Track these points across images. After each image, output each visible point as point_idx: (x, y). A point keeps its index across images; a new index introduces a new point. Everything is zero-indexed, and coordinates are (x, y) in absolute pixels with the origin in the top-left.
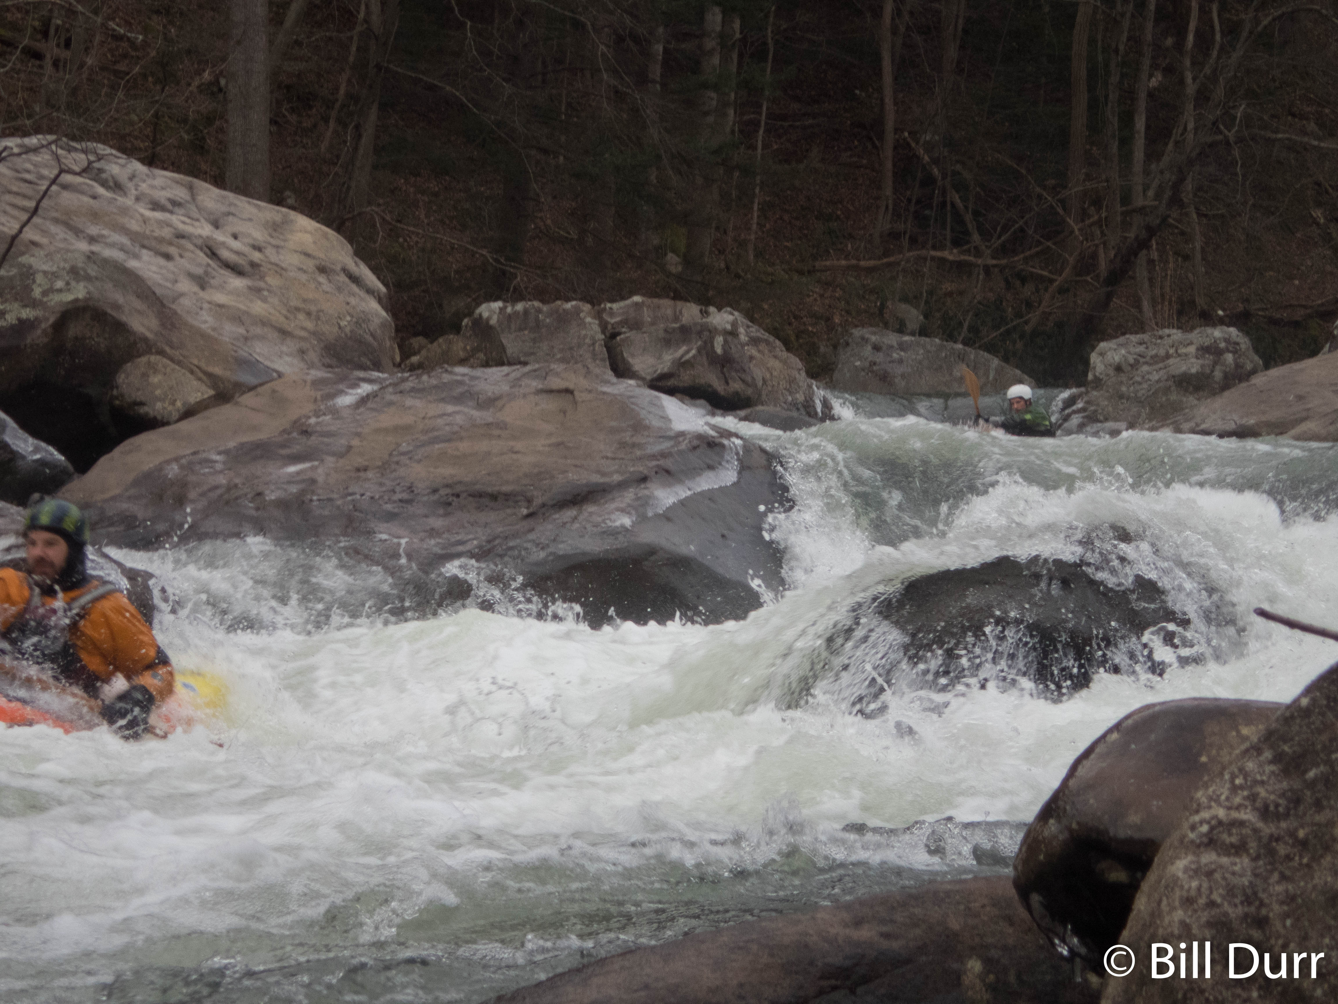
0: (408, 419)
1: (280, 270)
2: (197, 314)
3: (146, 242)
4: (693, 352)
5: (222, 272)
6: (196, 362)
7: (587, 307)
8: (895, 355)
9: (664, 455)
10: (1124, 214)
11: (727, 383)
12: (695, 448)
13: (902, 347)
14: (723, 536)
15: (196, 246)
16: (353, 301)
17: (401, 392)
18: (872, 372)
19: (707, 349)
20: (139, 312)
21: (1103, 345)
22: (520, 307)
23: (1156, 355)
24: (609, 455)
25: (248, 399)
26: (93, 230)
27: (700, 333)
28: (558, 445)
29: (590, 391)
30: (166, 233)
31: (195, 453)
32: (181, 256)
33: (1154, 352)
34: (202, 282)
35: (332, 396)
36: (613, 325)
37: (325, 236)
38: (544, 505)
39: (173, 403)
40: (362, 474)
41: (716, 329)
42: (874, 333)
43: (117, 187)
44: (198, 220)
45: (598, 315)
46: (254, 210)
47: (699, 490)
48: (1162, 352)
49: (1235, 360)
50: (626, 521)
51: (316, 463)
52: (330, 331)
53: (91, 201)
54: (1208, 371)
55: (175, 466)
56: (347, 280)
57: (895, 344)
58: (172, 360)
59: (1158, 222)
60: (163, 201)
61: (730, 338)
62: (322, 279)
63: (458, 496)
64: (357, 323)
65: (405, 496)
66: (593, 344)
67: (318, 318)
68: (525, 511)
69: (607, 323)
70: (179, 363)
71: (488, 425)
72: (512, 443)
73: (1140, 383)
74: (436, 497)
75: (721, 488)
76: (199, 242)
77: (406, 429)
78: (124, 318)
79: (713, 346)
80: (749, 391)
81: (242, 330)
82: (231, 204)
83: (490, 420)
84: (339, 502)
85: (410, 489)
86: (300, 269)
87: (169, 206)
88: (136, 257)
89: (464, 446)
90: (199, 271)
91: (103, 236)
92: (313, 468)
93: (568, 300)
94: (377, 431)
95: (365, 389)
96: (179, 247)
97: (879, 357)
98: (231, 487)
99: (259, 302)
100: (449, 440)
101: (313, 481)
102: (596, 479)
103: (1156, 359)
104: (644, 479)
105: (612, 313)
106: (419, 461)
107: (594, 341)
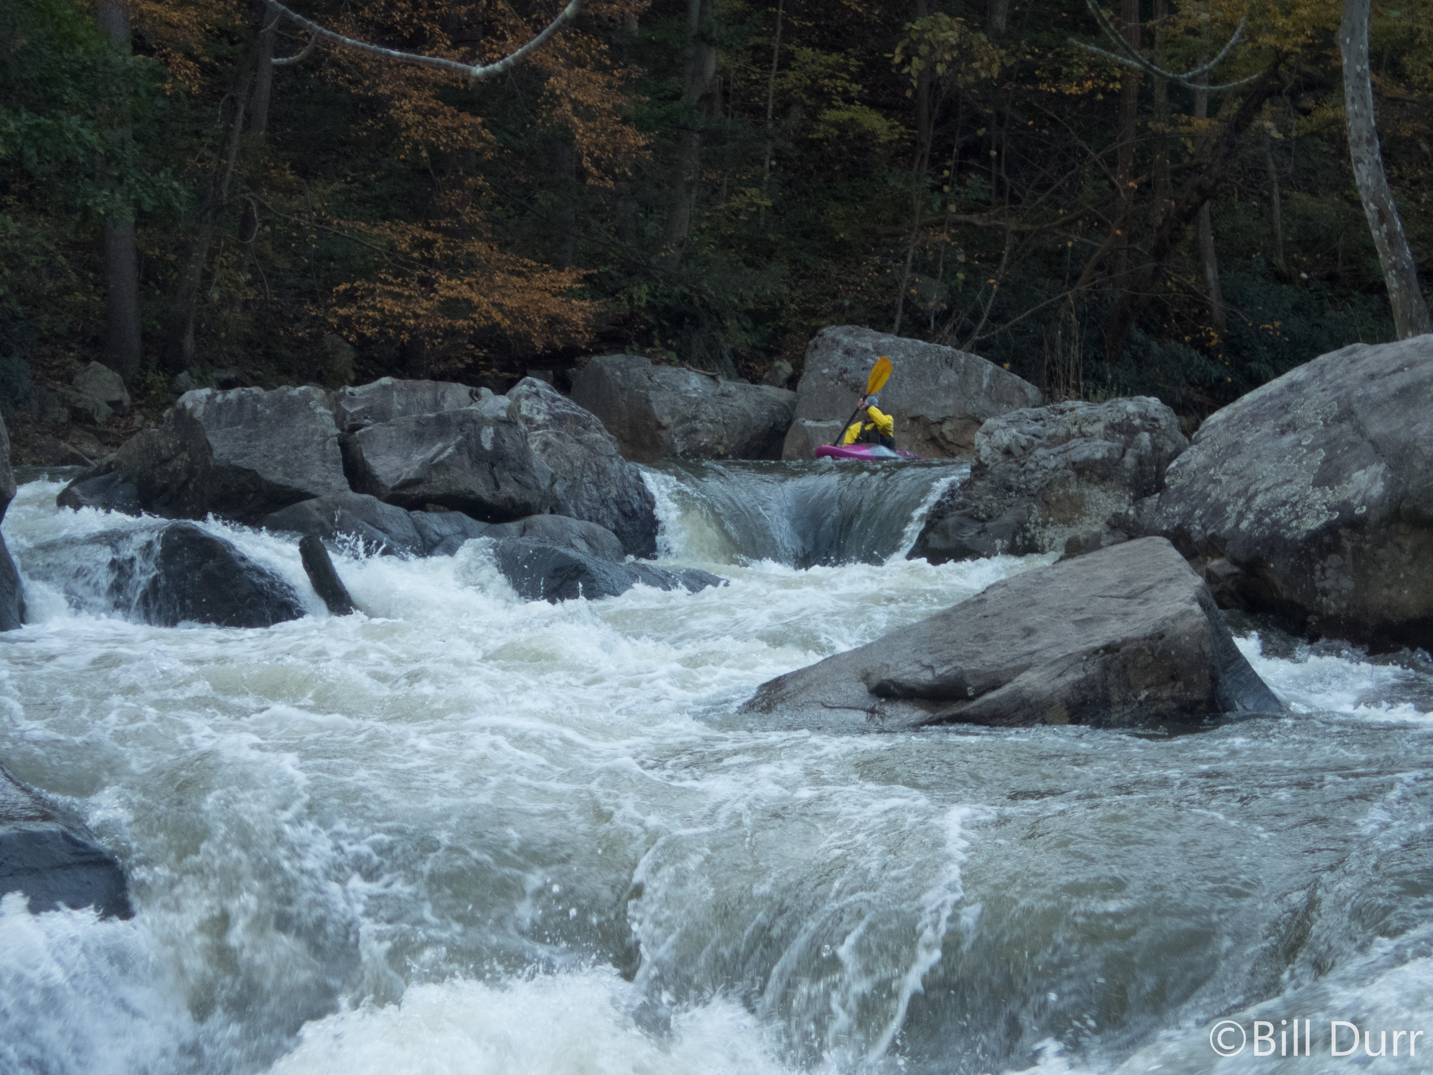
4: (450, 450)
7: (318, 393)
8: (870, 361)
11: (497, 487)
13: (879, 351)
19: (470, 445)
21: (989, 422)
22: (233, 394)
23: (1055, 436)
27: (461, 425)
33: (1051, 432)
36: (352, 415)
41: (483, 418)
45: (334, 404)
48: (1061, 431)
49: (1152, 441)
54: (1117, 455)
57: (870, 347)
61: (502, 429)
66: (325, 441)
69: (346, 412)
73: (1032, 472)
79: (479, 442)
80: (529, 496)
93: (295, 384)
97: (852, 363)
103: (1054, 440)
105: (352, 400)
107: (326, 437)
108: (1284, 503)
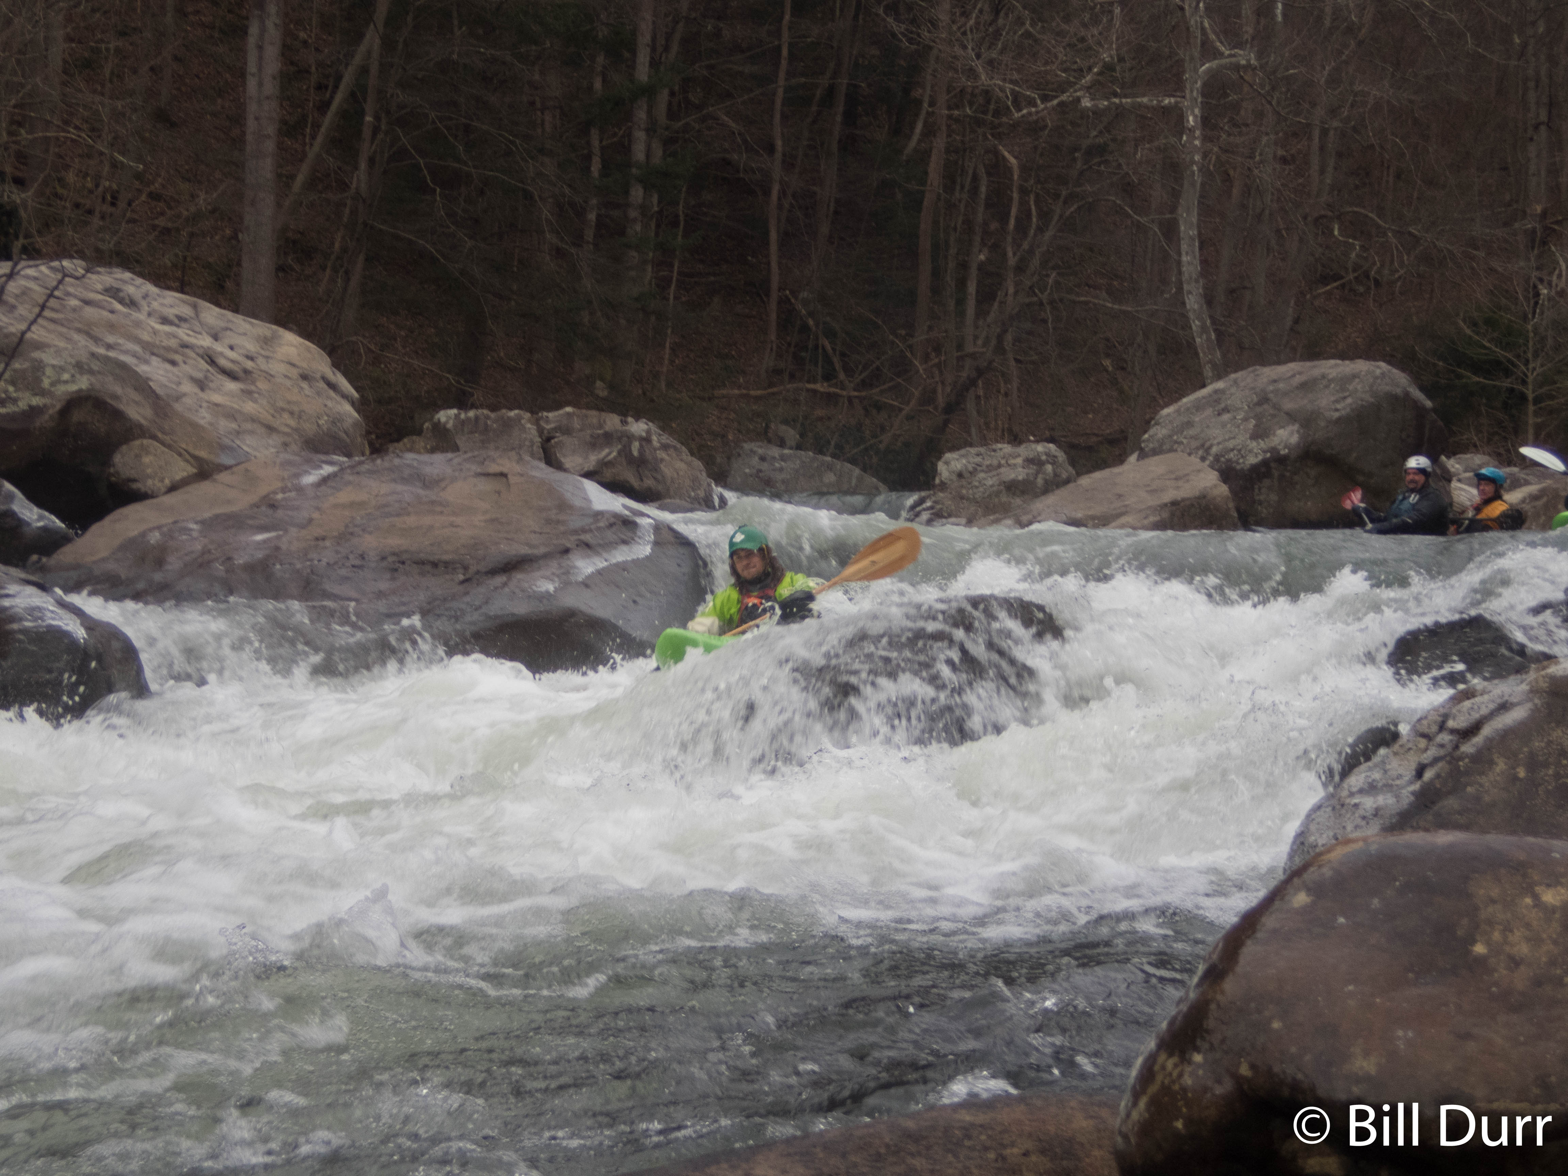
0: (362, 496)
1: (269, 376)
2: (197, 411)
3: (155, 351)
4: (614, 454)
5: (220, 377)
6: (184, 446)
7: (527, 415)
8: (777, 465)
9: (584, 531)
10: (960, 359)
11: (642, 480)
12: (611, 525)
13: (783, 458)
14: (635, 602)
15: (198, 354)
16: (330, 404)
17: (358, 473)
18: (758, 477)
19: (625, 452)
20: (136, 403)
21: (948, 456)
22: (471, 414)
23: (991, 465)
24: (537, 530)
25: (224, 477)
26: (110, 339)
27: (619, 439)
28: (492, 520)
29: (522, 475)
30: (173, 343)
31: (175, 522)
32: (185, 363)
33: (988, 463)
34: (201, 385)
35: (297, 476)
36: (548, 430)
37: (308, 350)
38: (478, 572)
39: (162, 480)
40: (321, 543)
41: (633, 435)
42: (761, 447)
43: (132, 304)
44: (200, 333)
45: (537, 423)
46: (248, 326)
47: (614, 561)
48: (995, 462)
49: (1054, 470)
50: (550, 587)
51: (281, 533)
52: (309, 428)
53: (110, 315)
54: (1032, 479)
55: (157, 534)
56: (325, 386)
57: (777, 456)
58: (163, 443)
59: (985, 364)
60: (172, 317)
61: (644, 443)
62: (305, 385)
63: (403, 563)
64: (333, 422)
65: (358, 562)
66: (532, 446)
67: (300, 417)
68: (461, 577)
69: (543, 429)
70: (169, 447)
71: (433, 502)
72: (452, 519)
73: (977, 487)
74: (385, 564)
75: (633, 561)
76: (201, 351)
77: (361, 504)
78: (122, 407)
79: (630, 450)
80: (660, 488)
81: (234, 426)
82: (229, 321)
83: (434, 498)
84: (299, 566)
85: (362, 557)
86: (286, 376)
87: (177, 321)
88: (147, 362)
89: (411, 521)
90: (199, 375)
91: (119, 344)
92: (278, 537)
93: (511, 409)
94: (336, 506)
95: (327, 470)
96: (183, 355)
97: (765, 466)
98: (205, 551)
99: (250, 403)
100: (398, 515)
101: (277, 548)
102: (524, 550)
103: (990, 468)
104: (566, 551)
105: (547, 420)
106: (370, 533)
107: (532, 443)
108: (1232, 450)
